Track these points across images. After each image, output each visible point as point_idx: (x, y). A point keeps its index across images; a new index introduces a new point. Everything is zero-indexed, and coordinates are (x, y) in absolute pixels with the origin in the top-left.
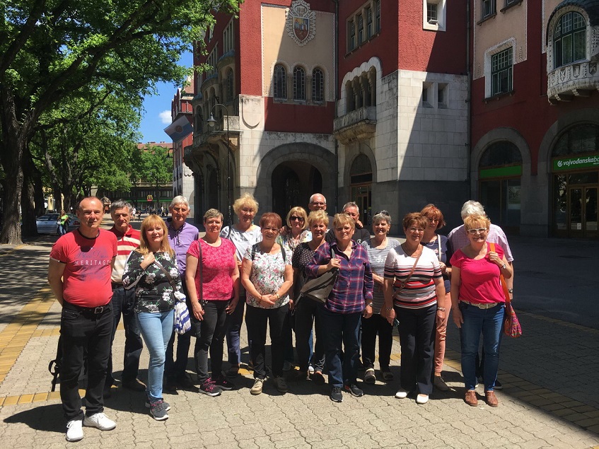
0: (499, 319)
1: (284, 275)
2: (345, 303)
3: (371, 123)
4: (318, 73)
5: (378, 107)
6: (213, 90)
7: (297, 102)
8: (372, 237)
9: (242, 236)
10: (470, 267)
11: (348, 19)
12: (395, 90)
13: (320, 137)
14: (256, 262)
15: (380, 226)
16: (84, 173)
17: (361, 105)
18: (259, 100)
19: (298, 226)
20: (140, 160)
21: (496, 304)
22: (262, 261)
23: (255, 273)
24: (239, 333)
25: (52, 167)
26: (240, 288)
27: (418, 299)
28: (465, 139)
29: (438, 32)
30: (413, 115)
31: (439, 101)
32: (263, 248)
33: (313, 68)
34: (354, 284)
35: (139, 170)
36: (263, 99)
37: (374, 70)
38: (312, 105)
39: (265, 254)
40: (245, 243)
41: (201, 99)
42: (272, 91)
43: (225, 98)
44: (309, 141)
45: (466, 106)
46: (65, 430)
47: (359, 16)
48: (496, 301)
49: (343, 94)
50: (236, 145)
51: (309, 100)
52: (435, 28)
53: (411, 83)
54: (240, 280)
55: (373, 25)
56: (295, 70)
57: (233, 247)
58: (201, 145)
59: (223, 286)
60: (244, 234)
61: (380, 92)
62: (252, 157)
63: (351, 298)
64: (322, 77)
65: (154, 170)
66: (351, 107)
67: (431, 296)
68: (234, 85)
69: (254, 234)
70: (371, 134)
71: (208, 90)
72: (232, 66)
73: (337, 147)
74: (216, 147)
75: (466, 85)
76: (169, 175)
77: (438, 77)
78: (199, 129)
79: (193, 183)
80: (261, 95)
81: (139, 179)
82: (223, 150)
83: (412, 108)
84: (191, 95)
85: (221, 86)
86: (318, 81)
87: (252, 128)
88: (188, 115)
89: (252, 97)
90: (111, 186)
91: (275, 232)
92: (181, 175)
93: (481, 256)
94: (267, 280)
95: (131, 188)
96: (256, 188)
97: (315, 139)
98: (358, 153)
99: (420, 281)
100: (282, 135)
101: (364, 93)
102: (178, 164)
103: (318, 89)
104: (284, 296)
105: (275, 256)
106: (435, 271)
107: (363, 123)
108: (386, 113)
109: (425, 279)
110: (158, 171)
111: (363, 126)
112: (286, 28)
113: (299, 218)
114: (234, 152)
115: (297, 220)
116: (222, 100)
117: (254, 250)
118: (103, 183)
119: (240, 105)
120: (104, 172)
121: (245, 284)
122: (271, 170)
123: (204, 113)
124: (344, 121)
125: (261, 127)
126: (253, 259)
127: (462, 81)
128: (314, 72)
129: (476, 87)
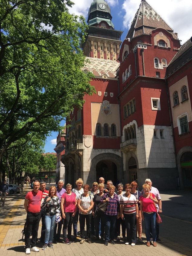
0: (155, 217)
1: (91, 204)
2: (110, 212)
3: (135, 145)
4: (113, 126)
5: (137, 139)
6: (73, 133)
7: (105, 137)
8: (118, 191)
9: (78, 192)
10: (145, 201)
11: (124, 106)
12: (143, 132)
13: (115, 150)
14: (82, 200)
15: (120, 188)
16: (21, 167)
17: (131, 138)
18: (91, 137)
19: (96, 188)
20: (43, 161)
21: (153, 212)
22: (84, 199)
23: (82, 203)
24: (77, 224)
25: (9, 165)
26: (77, 208)
27: (130, 211)
28: (173, 151)
29: (158, 111)
30: (151, 142)
31: (161, 136)
32: (84, 195)
33: (111, 124)
34: (113, 206)
35: (43, 164)
36: (92, 136)
37: (134, 125)
38: (111, 138)
39: (85, 197)
40: (79, 194)
41: (68, 136)
42: (96, 133)
43: (77, 136)
44: (111, 152)
45: (172, 138)
46: (25, 252)
47: (128, 105)
48: (153, 211)
49: (124, 134)
50: (82, 154)
51: (110, 136)
52: (157, 109)
53: (149, 130)
54: (77, 205)
55: (133, 108)
56: (104, 125)
57: (75, 195)
58: (68, 154)
59: (72, 208)
60: (79, 191)
61: (137, 133)
62: (88, 159)
63: (112, 211)
64: (115, 127)
65: (49, 164)
66: (127, 139)
67: (134, 210)
68: (81, 131)
69: (82, 191)
70: (135, 149)
71: (71, 133)
72: (80, 124)
73: (122, 154)
74: (74, 155)
75: (171, 130)
76: (54, 166)
77: (160, 127)
78: (67, 148)
79: (65, 170)
80: (91, 135)
81: (42, 169)
82: (77, 156)
83: (150, 139)
84: (65, 134)
85: (76, 132)
86: (113, 129)
87: (88, 147)
88: (63, 142)
89: (88, 136)
90: (31, 171)
91: (87, 190)
92: (60, 166)
93: (148, 197)
94: (85, 205)
95: (39, 172)
96: (90, 172)
97: (113, 151)
98: (130, 157)
99: (130, 205)
100: (100, 150)
101: (131, 133)
102: (59, 162)
103: (114, 132)
104: (90, 211)
105: (88, 198)
106: (135, 202)
107: (131, 145)
108: (140, 141)
109: (132, 204)
110: (50, 165)
111: (132, 146)
112: (100, 110)
113: (96, 186)
114: (81, 157)
115: (95, 186)
116: (76, 137)
117: (81, 196)
118: (27, 171)
119: (83, 139)
120: (29, 166)
121: (79, 206)
122: (96, 164)
123: (69, 142)
124: (124, 144)
125: (92, 147)
126: (81, 199)
127: (169, 128)
128: (112, 126)
129: (175, 130)
